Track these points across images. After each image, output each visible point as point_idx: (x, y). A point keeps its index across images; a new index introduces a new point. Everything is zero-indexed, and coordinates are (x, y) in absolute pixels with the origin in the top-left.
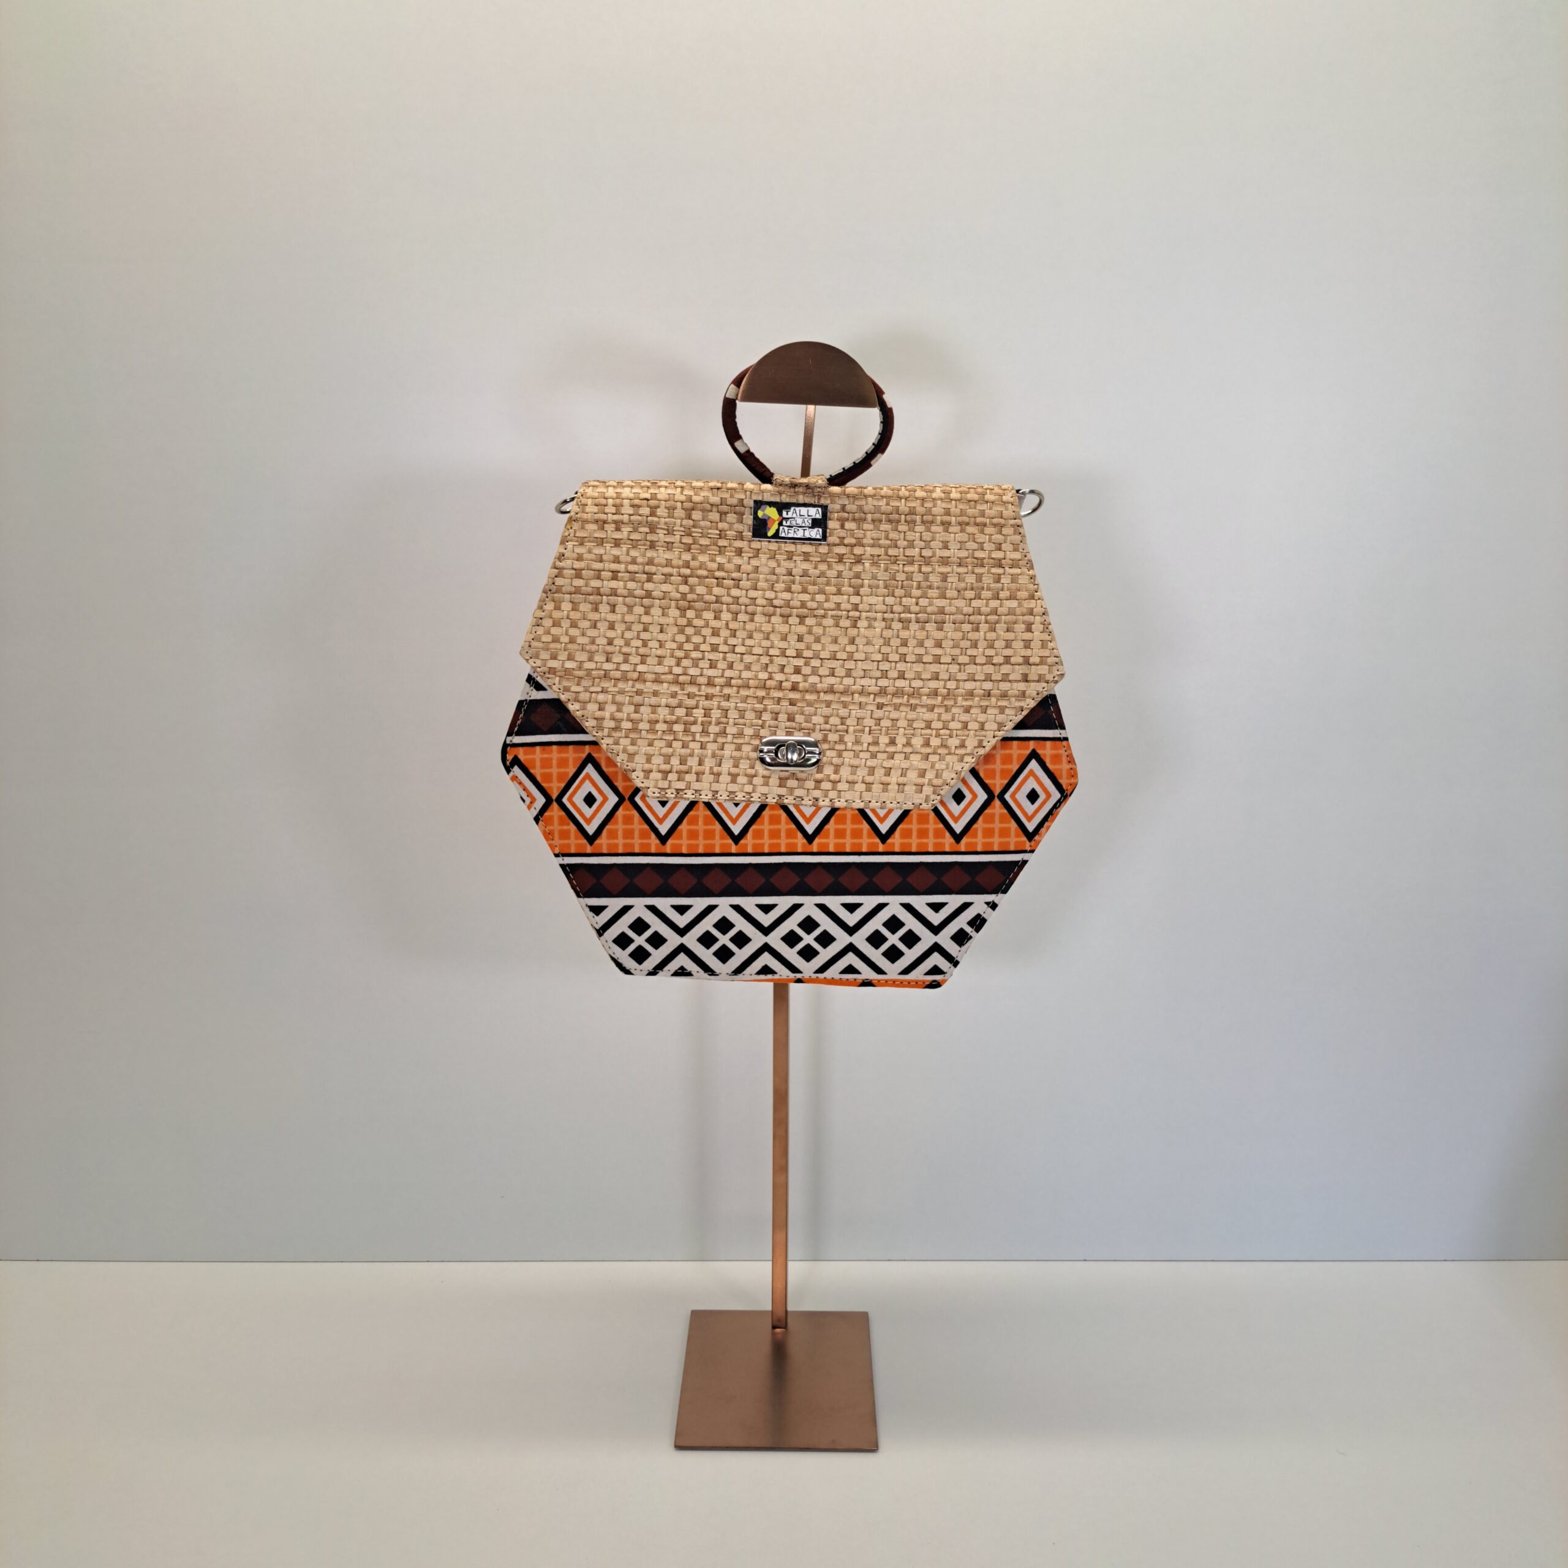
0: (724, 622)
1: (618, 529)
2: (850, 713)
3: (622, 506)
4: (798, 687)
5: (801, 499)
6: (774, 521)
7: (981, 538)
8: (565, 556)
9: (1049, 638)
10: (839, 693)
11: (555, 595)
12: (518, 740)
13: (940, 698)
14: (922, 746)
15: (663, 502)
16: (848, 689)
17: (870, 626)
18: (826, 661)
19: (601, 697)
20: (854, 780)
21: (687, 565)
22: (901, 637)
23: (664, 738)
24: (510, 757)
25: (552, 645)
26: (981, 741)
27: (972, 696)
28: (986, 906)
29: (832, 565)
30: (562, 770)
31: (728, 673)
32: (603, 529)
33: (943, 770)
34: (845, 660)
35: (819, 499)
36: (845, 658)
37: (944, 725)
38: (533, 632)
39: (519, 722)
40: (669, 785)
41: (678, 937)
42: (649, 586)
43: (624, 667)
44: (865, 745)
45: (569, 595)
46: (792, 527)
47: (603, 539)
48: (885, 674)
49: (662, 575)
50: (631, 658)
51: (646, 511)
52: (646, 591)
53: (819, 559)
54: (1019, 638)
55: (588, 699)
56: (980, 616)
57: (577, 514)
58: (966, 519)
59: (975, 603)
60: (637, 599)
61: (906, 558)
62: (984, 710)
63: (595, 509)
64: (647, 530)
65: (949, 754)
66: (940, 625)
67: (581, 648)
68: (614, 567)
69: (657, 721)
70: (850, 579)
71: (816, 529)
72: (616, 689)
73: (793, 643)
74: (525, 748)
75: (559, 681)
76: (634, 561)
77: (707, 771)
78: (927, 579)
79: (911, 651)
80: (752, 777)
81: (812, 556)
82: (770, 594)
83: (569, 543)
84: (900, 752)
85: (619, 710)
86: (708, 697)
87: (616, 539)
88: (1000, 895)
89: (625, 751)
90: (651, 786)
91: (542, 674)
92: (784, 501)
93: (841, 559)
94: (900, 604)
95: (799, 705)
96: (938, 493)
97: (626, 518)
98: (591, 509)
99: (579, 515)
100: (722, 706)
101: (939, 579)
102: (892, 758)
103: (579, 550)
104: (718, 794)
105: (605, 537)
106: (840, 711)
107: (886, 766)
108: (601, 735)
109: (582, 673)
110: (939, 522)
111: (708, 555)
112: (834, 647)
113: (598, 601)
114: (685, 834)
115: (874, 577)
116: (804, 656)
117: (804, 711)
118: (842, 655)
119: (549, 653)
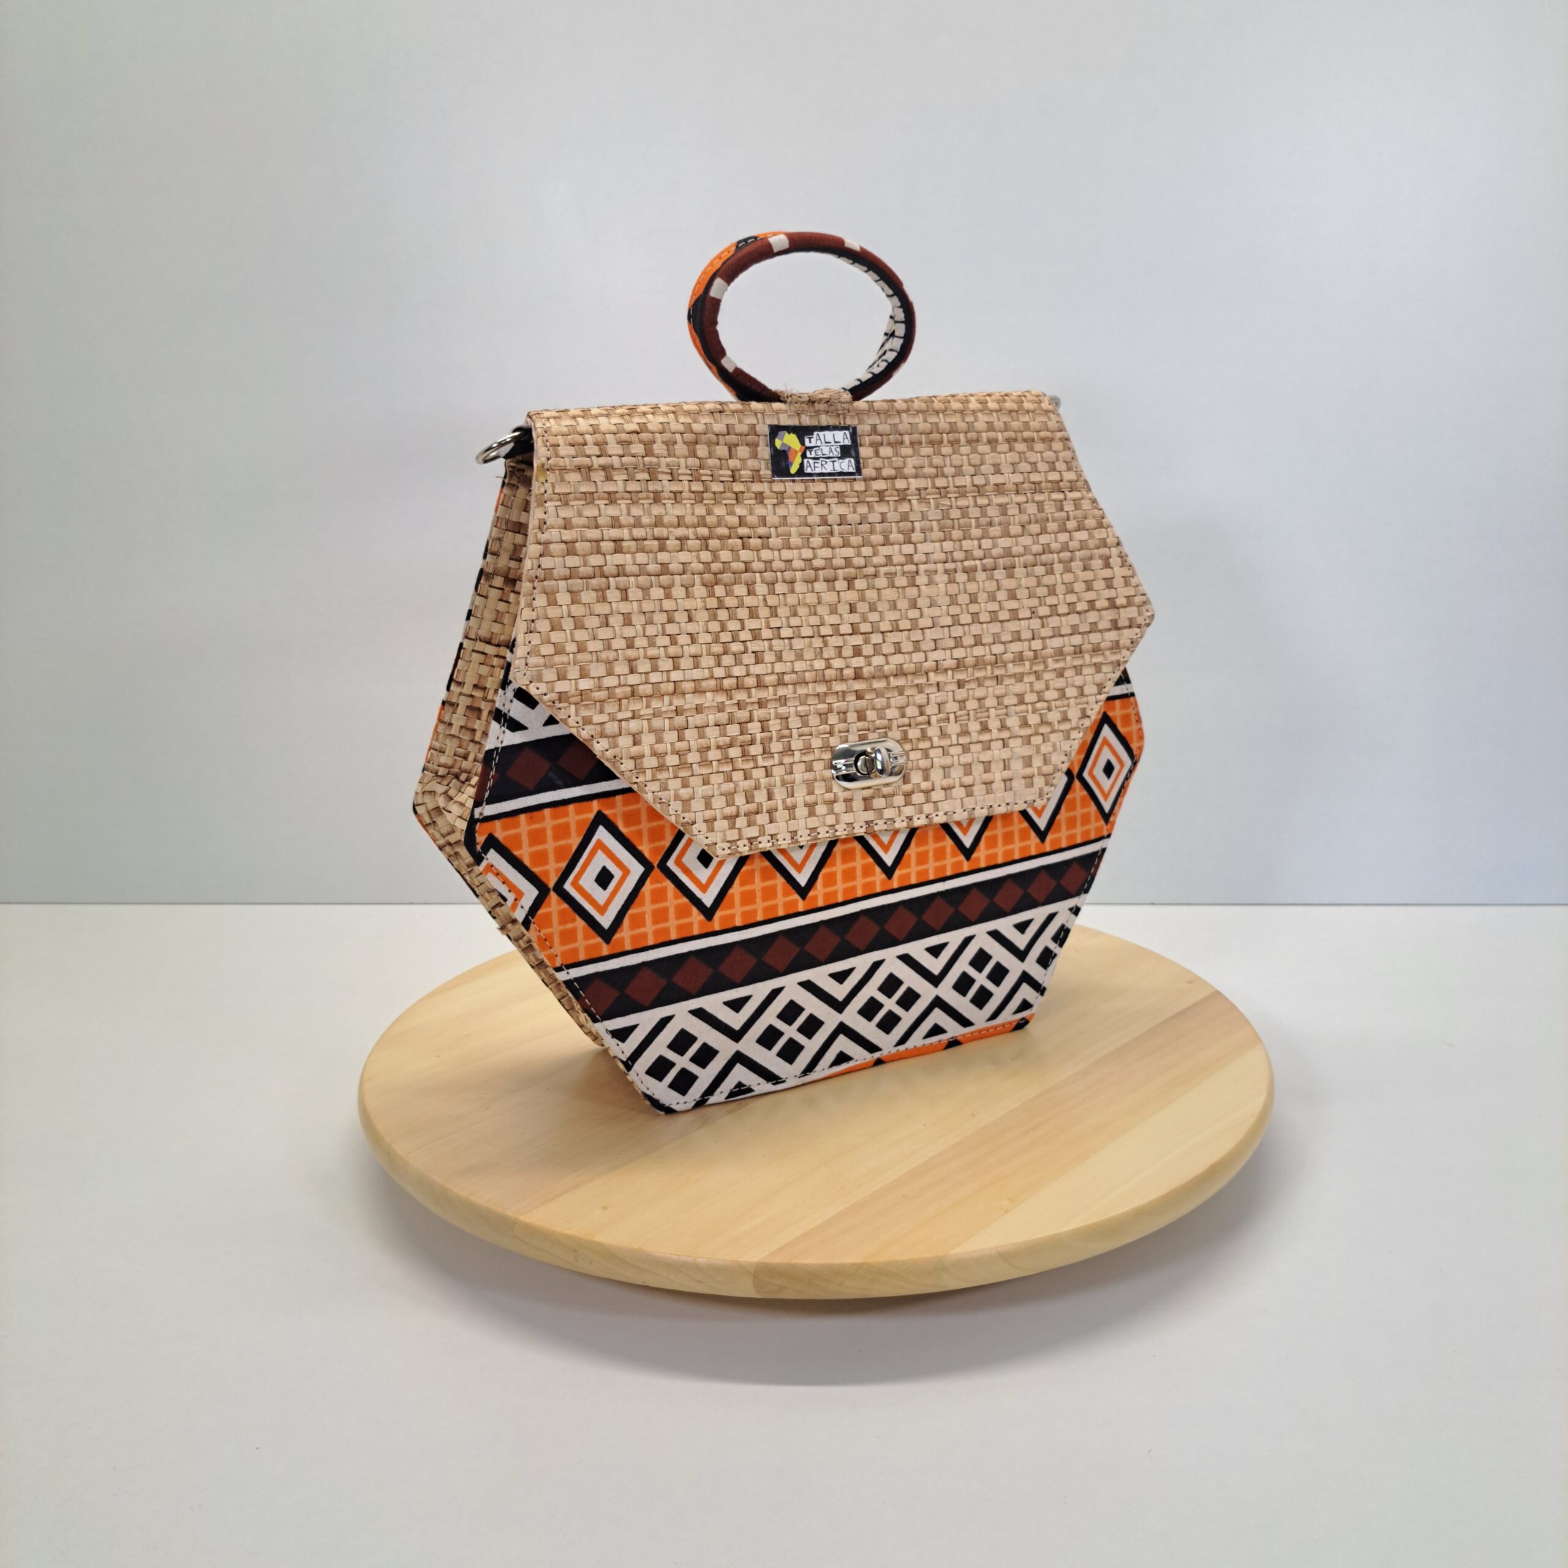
0: (761, 598)
1: (609, 479)
2: (928, 698)
3: (607, 444)
4: (862, 674)
5: (825, 420)
6: (796, 452)
8: (548, 523)
9: (1129, 573)
10: (910, 674)
11: (546, 583)
12: (489, 810)
13: (1027, 664)
14: (1021, 726)
15: (658, 435)
16: (921, 667)
17: (930, 583)
18: (888, 634)
19: (634, 725)
20: (949, 785)
21: (702, 522)
22: (968, 592)
23: (721, 770)
24: (480, 839)
25: (558, 659)
26: (1084, 711)
27: (1062, 655)
28: (1069, 912)
29: (873, 507)
30: (562, 842)
31: (779, 668)
32: (589, 479)
33: (1050, 753)
34: (910, 630)
35: (845, 418)
36: (910, 628)
37: (1039, 696)
38: (527, 643)
39: (490, 784)
40: (740, 834)
41: (733, 1043)
42: (663, 557)
43: (655, 677)
44: (954, 737)
45: (565, 582)
46: (818, 459)
47: (593, 493)
48: (958, 642)
49: (676, 539)
50: (660, 663)
51: (638, 449)
52: (661, 564)
53: (856, 500)
54: (1100, 577)
55: (617, 731)
56: (1051, 555)
57: (548, 459)
58: (1011, 434)
59: (1044, 539)
60: (653, 578)
61: (956, 489)
62: (1078, 670)
63: (572, 451)
64: (646, 476)
65: (1053, 731)
66: (1010, 569)
67: (594, 658)
68: (615, 533)
69: (709, 748)
70: (898, 522)
71: (847, 460)
72: (650, 711)
73: (846, 616)
74: (503, 820)
75: (576, 711)
76: (638, 524)
77: (780, 806)
78: (984, 514)
79: (985, 608)
80: (831, 803)
81: (847, 497)
82: (807, 553)
83: (548, 504)
84: (997, 740)
85: (659, 741)
86: (761, 704)
87: (609, 493)
88: (1083, 896)
89: (677, 797)
90: (719, 840)
91: (550, 703)
92: (804, 424)
93: (881, 494)
94: (961, 550)
95: (868, 697)
96: (973, 405)
97: (616, 461)
98: (564, 450)
99: (551, 461)
100: (781, 714)
101: (997, 513)
102: (989, 749)
103: (564, 513)
104: (799, 834)
105: (595, 491)
106: (916, 698)
107: (984, 760)
108: (641, 779)
109: (602, 694)
110: (985, 440)
111: (724, 507)
112: (893, 615)
113: (603, 586)
114: (737, 900)
115: (924, 517)
116: (862, 631)
117: (874, 705)
118: (905, 624)
119: (555, 670)
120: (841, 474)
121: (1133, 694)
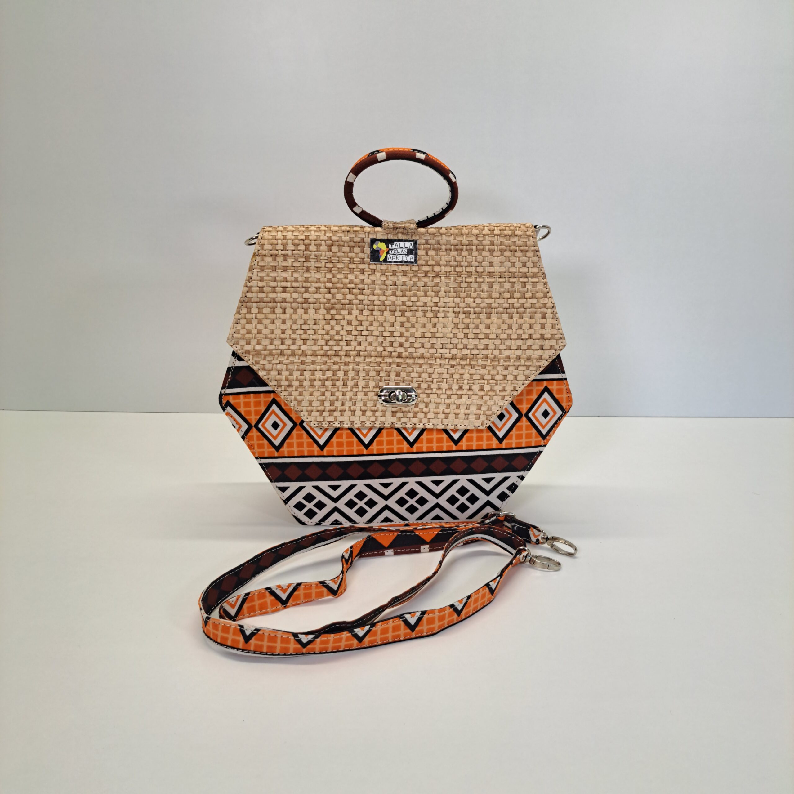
0: (355, 316)
1: (285, 260)
2: (434, 370)
3: (287, 245)
4: (402, 355)
5: (400, 237)
6: (384, 251)
7: (513, 259)
8: (252, 279)
9: (556, 322)
10: (427, 358)
11: (247, 304)
12: (228, 391)
13: (489, 361)
14: (479, 390)
15: (313, 242)
16: (433, 356)
17: (445, 317)
18: (419, 338)
19: (279, 367)
20: (437, 412)
21: (330, 281)
22: (464, 323)
23: (319, 390)
24: (224, 402)
25: (247, 336)
26: (515, 387)
27: (509, 359)
28: (518, 478)
29: (421, 279)
30: (257, 408)
31: (358, 348)
32: (275, 260)
33: (492, 405)
34: (430, 338)
35: (412, 236)
37: (492, 377)
38: (234, 328)
39: (229, 380)
40: (324, 419)
41: (333, 503)
42: (306, 296)
43: (293, 347)
44: (444, 390)
45: (256, 304)
46: (395, 255)
47: (276, 266)
48: (455, 346)
49: (314, 288)
50: (297, 341)
51: (302, 247)
52: (305, 299)
53: (413, 275)
54: (538, 322)
55: (271, 368)
56: (513, 309)
57: (259, 251)
58: (504, 247)
59: (511, 301)
60: (299, 304)
61: (467, 273)
62: (517, 368)
63: (270, 247)
64: (304, 260)
65: (496, 395)
66: (489, 315)
67: (265, 337)
68: (284, 284)
69: (315, 380)
70: (432, 287)
71: (410, 256)
72: (288, 361)
73: (398, 328)
74: (233, 396)
75: (252, 358)
76: (296, 280)
77: (347, 409)
78: (480, 286)
79: (471, 332)
80: (375, 411)
81: (408, 273)
82: (383, 298)
83: (255, 270)
84: (465, 394)
85: (291, 374)
86: (346, 363)
87: (284, 267)
88: (526, 472)
89: (295, 399)
90: (312, 420)
91: (241, 354)
92: (390, 238)
93: (426, 274)
94: (464, 302)
95: (402, 366)
96: (486, 231)
97: (290, 253)
98: (268, 247)
99: (260, 252)
100: (355, 369)
101: (487, 286)
102: (461, 398)
103: (261, 274)
104: (355, 423)
105: (277, 265)
106: (428, 370)
107: (457, 403)
108: (279, 390)
109: (266, 352)
110: (487, 249)
111: (343, 274)
112: (423, 330)
113: (274, 306)
114: (335, 444)
115: (447, 285)
116: (405, 336)
117: (406, 370)
118: (428, 335)
119: (245, 340)
120: (406, 262)
121: (566, 379)
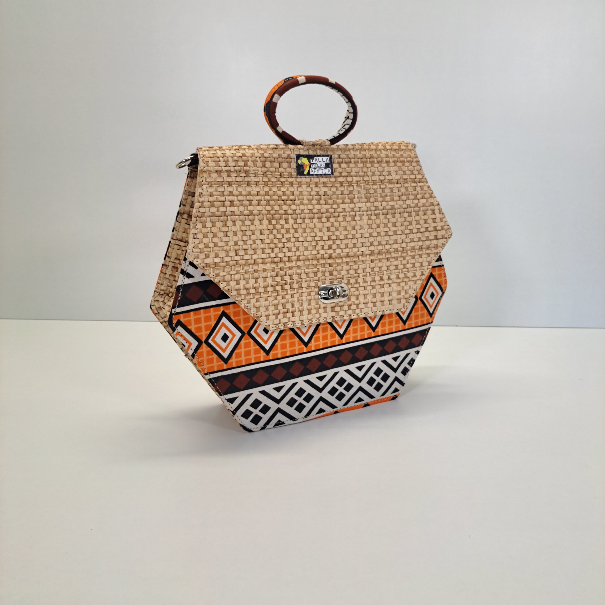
0: (291, 225)
1: (229, 176)
2: (359, 267)
3: (228, 161)
4: (332, 256)
5: (319, 153)
6: (307, 165)
7: (404, 168)
8: (203, 194)
9: (443, 216)
10: (352, 256)
11: (201, 218)
12: (178, 310)
13: (400, 253)
14: (396, 278)
15: (250, 158)
16: (356, 254)
17: (361, 219)
18: (343, 240)
19: (237, 277)
21: (267, 194)
22: (376, 223)
23: (273, 295)
24: (175, 321)
25: (205, 249)
26: (422, 272)
27: (414, 250)
28: (415, 353)
29: (338, 188)
30: (208, 323)
31: (298, 253)
32: (221, 176)
33: (408, 290)
34: (352, 239)
35: (327, 152)
36: (352, 238)
37: (404, 266)
38: (193, 243)
39: (179, 299)
40: (280, 321)
41: (277, 404)
42: (251, 208)
43: (246, 257)
44: (369, 282)
45: (209, 218)
46: (316, 168)
47: (222, 182)
48: (372, 244)
49: (256, 201)
50: (248, 251)
51: (241, 164)
52: (250, 211)
53: (331, 185)
54: (430, 218)
55: (230, 279)
56: (410, 209)
57: (204, 167)
58: (396, 159)
59: (408, 202)
60: (246, 216)
61: (372, 181)
62: (421, 256)
63: (214, 164)
64: (244, 175)
65: (410, 281)
66: (394, 214)
67: (221, 249)
68: (231, 198)
69: (268, 286)
70: (348, 195)
71: (328, 169)
72: (244, 271)
73: (326, 233)
74: (183, 314)
75: (213, 271)
76: (240, 194)
77: (297, 310)
78: (383, 192)
79: (383, 230)
80: (318, 309)
81: (327, 184)
82: (310, 207)
83: (204, 186)
84: (386, 284)
85: (247, 283)
86: (290, 268)
87: (229, 182)
88: (421, 346)
89: (254, 306)
90: (271, 324)
91: (202, 268)
93: (341, 183)
94: (374, 206)
95: (334, 266)
96: (381, 146)
97: (232, 169)
98: (211, 164)
99: (205, 168)
100: (298, 272)
101: (389, 191)
102: (383, 287)
103: (210, 190)
104: (304, 321)
105: (223, 181)
106: (354, 266)
107: (381, 292)
108: (240, 299)
109: (224, 264)
110: (385, 161)
111: (277, 188)
112: (345, 233)
113: (226, 220)
114: (279, 347)
115: (359, 193)
116: (332, 239)
117: (337, 269)
118: (350, 236)
119: (205, 254)
120: (325, 174)
121: (443, 265)
